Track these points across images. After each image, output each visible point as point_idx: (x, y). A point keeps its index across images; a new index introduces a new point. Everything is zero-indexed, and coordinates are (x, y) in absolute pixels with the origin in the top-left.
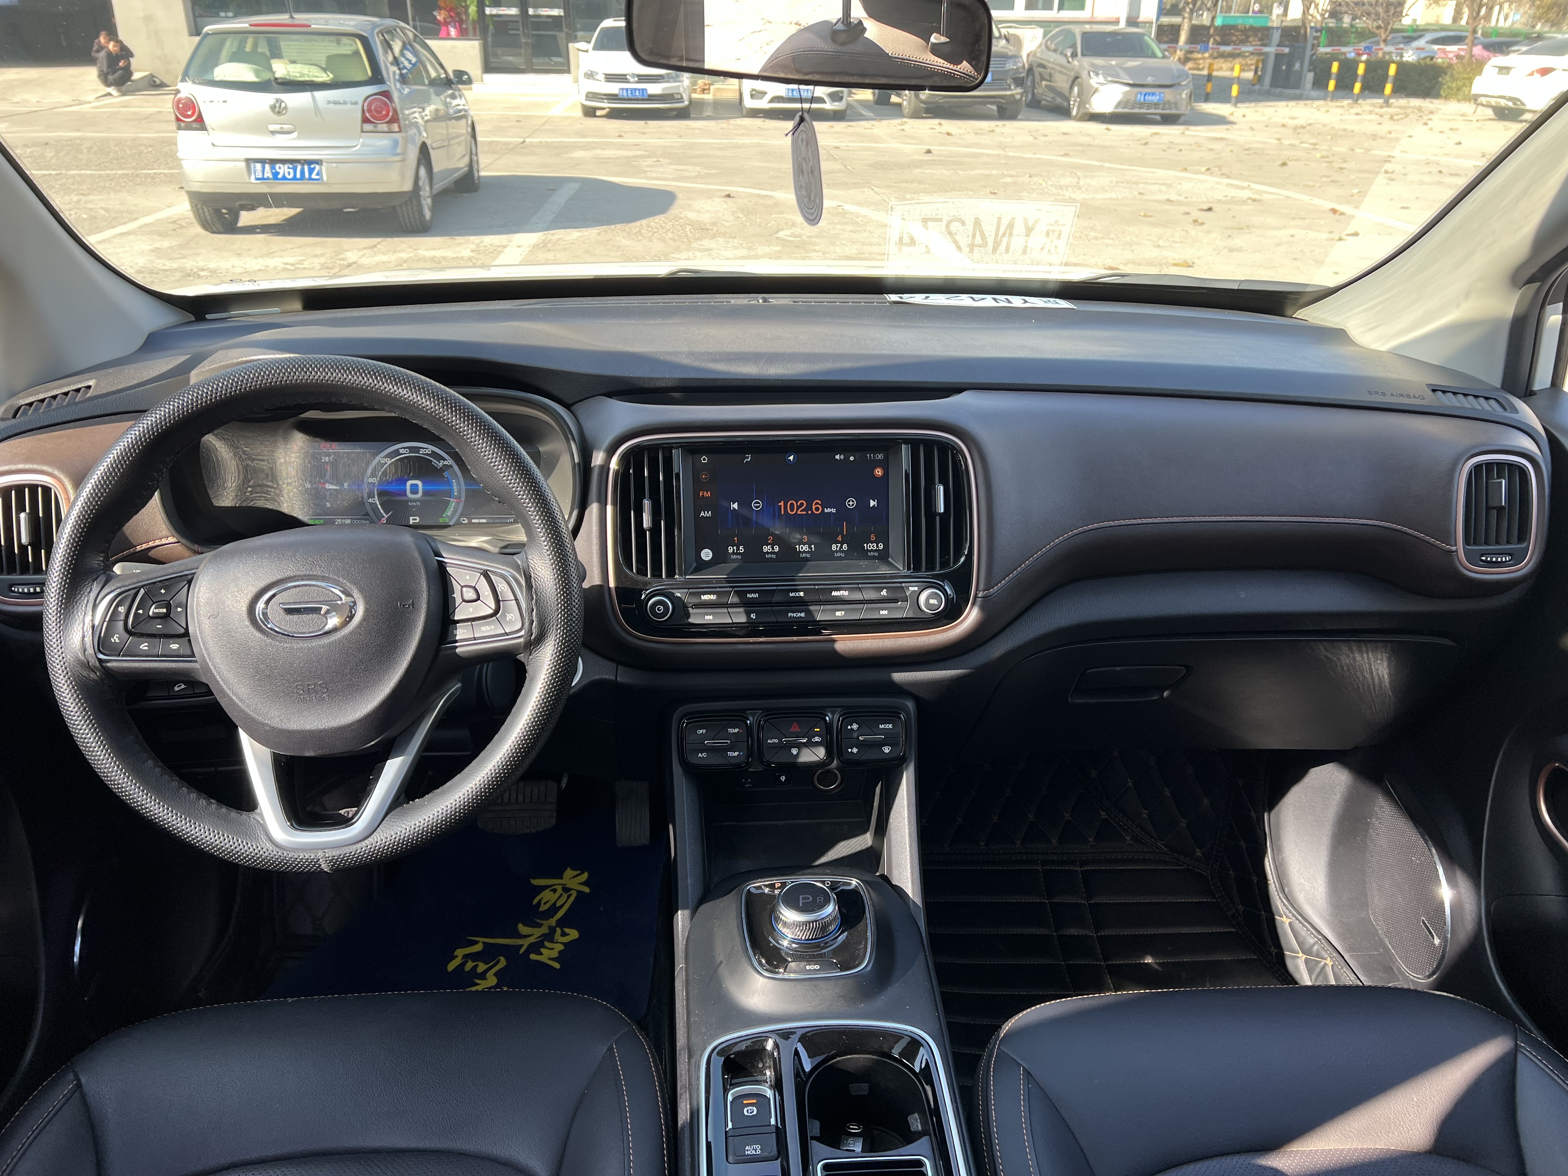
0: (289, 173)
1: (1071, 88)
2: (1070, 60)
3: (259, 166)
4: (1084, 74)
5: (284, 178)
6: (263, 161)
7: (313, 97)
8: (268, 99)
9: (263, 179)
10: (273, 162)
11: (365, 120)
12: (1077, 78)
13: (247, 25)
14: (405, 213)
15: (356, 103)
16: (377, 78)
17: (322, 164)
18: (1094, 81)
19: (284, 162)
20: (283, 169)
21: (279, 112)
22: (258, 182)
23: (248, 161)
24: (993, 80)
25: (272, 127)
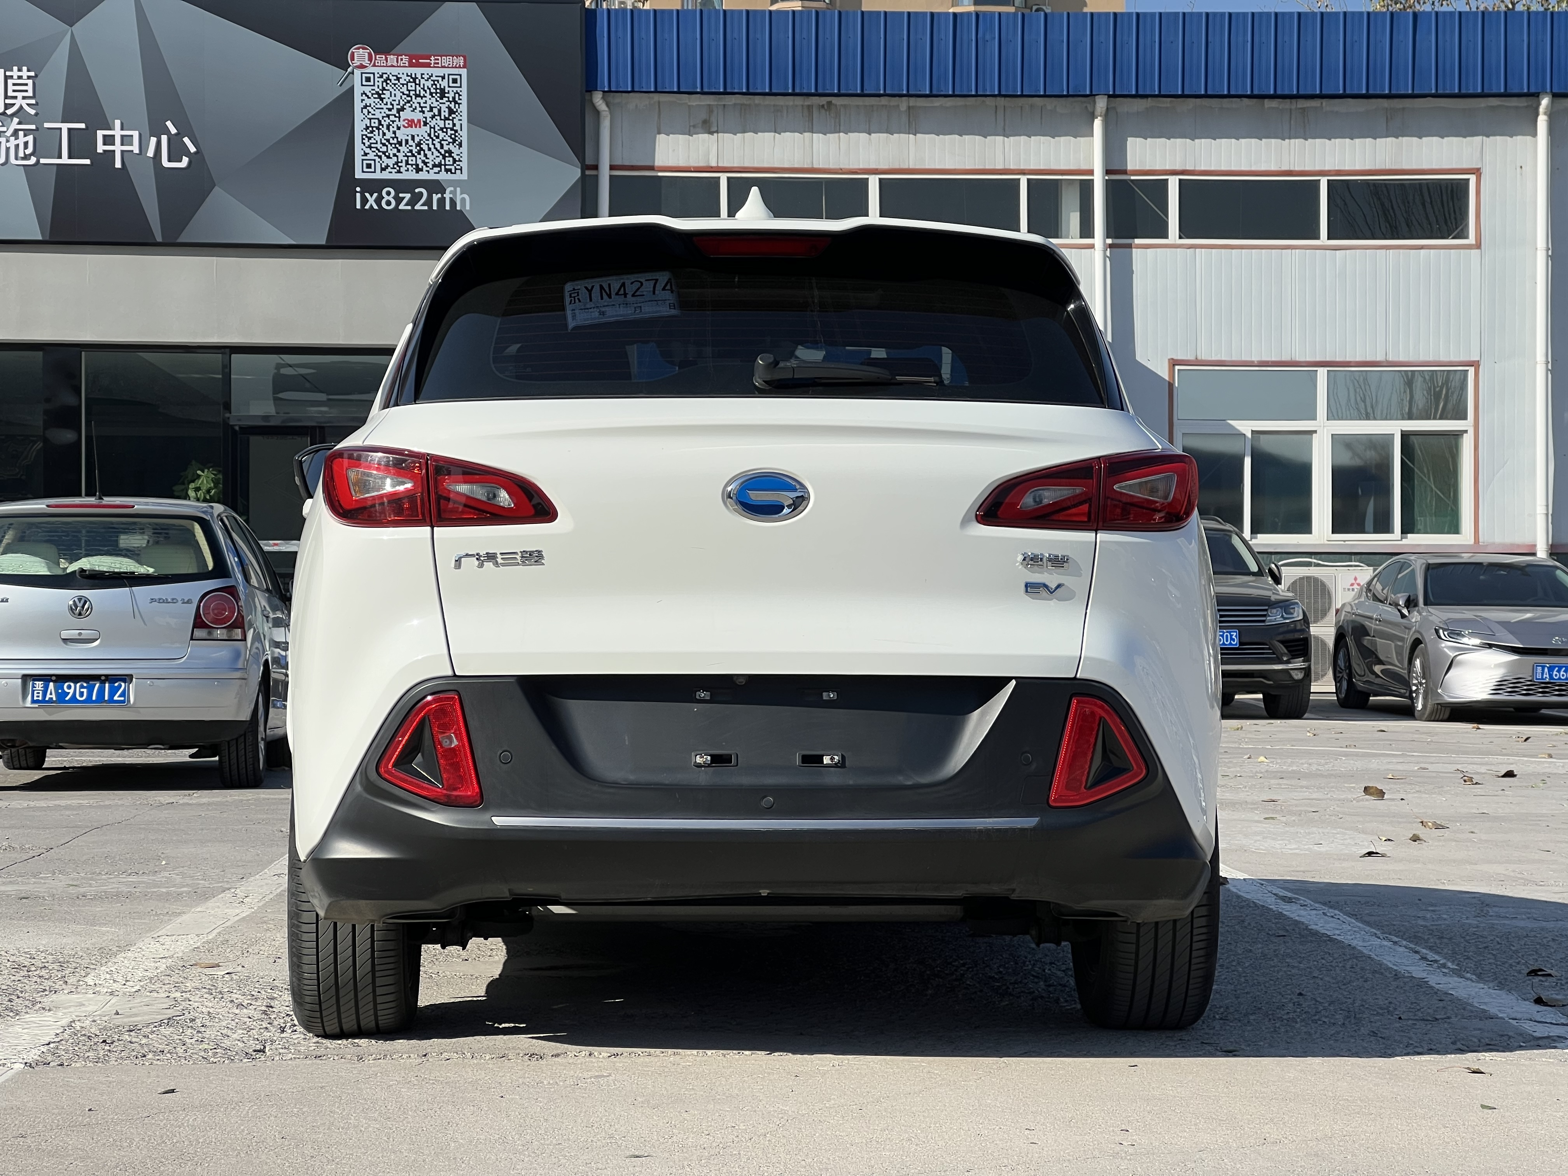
0: (82, 694)
1: (1411, 661)
2: (1405, 611)
3: (39, 685)
4: (1429, 636)
5: (74, 699)
6: (46, 679)
7: (132, 592)
8: (67, 596)
9: (43, 701)
10: (61, 679)
11: (199, 623)
12: (1417, 642)
13: (44, 506)
14: (233, 755)
15: (189, 602)
16: (221, 570)
17: (131, 681)
18: (1447, 646)
19: (75, 678)
20: (70, 689)
21: (80, 614)
22: (36, 705)
23: (25, 678)
24: (1241, 643)
25: (65, 634)
